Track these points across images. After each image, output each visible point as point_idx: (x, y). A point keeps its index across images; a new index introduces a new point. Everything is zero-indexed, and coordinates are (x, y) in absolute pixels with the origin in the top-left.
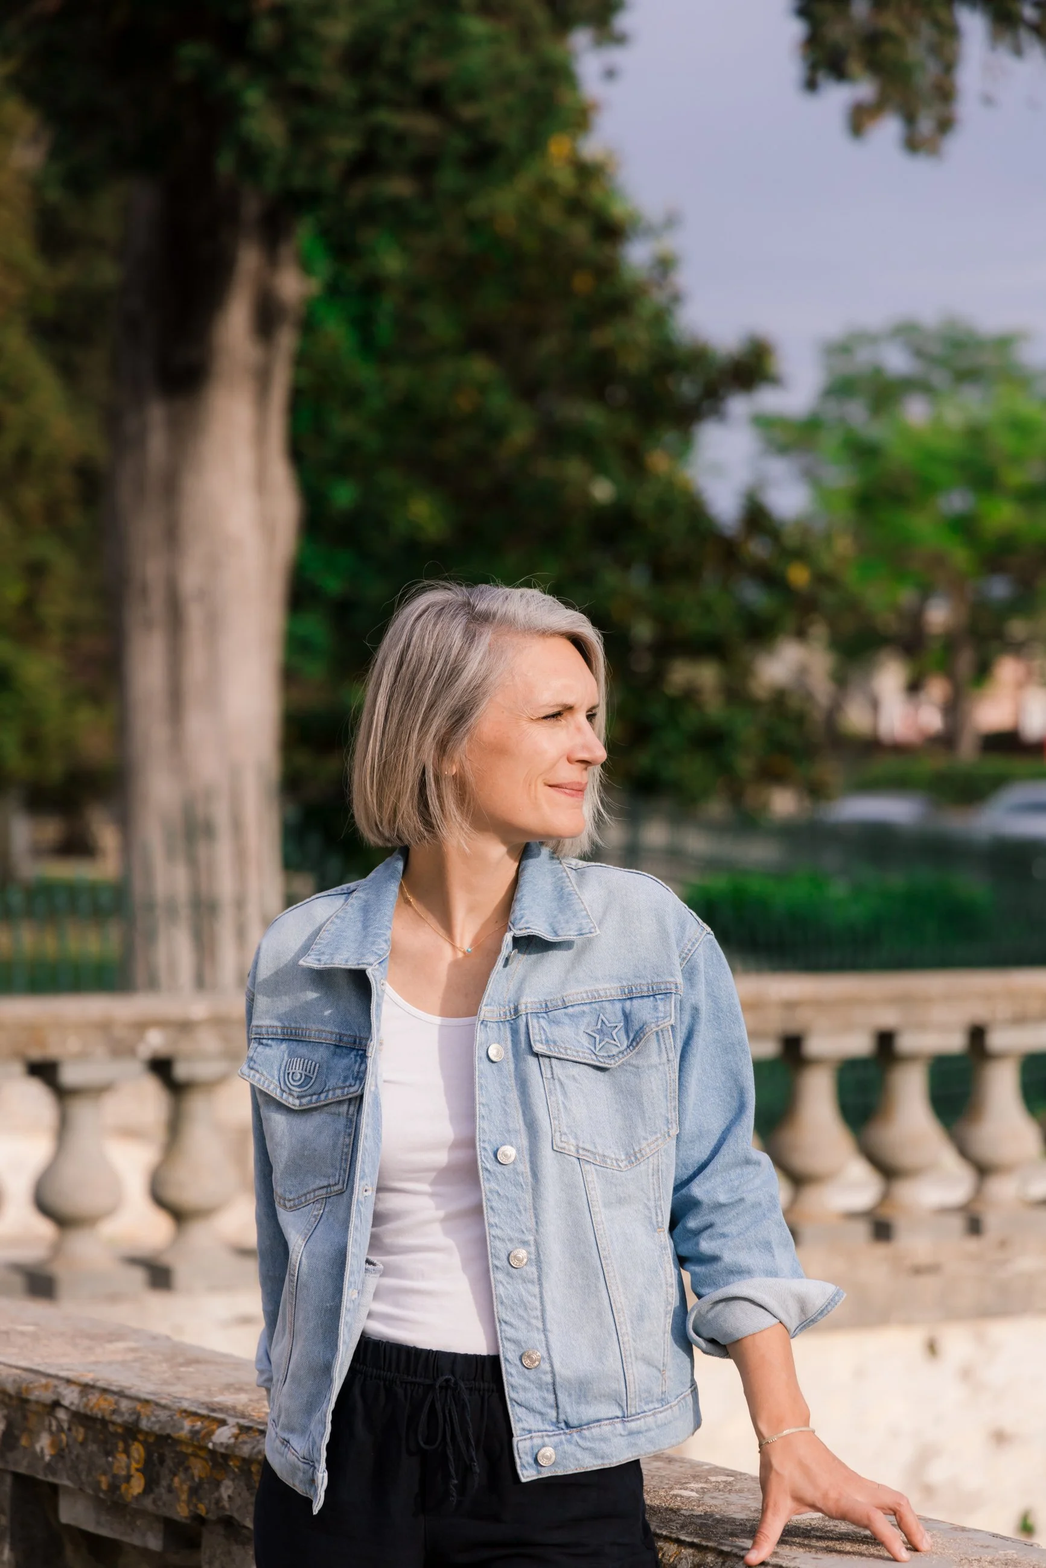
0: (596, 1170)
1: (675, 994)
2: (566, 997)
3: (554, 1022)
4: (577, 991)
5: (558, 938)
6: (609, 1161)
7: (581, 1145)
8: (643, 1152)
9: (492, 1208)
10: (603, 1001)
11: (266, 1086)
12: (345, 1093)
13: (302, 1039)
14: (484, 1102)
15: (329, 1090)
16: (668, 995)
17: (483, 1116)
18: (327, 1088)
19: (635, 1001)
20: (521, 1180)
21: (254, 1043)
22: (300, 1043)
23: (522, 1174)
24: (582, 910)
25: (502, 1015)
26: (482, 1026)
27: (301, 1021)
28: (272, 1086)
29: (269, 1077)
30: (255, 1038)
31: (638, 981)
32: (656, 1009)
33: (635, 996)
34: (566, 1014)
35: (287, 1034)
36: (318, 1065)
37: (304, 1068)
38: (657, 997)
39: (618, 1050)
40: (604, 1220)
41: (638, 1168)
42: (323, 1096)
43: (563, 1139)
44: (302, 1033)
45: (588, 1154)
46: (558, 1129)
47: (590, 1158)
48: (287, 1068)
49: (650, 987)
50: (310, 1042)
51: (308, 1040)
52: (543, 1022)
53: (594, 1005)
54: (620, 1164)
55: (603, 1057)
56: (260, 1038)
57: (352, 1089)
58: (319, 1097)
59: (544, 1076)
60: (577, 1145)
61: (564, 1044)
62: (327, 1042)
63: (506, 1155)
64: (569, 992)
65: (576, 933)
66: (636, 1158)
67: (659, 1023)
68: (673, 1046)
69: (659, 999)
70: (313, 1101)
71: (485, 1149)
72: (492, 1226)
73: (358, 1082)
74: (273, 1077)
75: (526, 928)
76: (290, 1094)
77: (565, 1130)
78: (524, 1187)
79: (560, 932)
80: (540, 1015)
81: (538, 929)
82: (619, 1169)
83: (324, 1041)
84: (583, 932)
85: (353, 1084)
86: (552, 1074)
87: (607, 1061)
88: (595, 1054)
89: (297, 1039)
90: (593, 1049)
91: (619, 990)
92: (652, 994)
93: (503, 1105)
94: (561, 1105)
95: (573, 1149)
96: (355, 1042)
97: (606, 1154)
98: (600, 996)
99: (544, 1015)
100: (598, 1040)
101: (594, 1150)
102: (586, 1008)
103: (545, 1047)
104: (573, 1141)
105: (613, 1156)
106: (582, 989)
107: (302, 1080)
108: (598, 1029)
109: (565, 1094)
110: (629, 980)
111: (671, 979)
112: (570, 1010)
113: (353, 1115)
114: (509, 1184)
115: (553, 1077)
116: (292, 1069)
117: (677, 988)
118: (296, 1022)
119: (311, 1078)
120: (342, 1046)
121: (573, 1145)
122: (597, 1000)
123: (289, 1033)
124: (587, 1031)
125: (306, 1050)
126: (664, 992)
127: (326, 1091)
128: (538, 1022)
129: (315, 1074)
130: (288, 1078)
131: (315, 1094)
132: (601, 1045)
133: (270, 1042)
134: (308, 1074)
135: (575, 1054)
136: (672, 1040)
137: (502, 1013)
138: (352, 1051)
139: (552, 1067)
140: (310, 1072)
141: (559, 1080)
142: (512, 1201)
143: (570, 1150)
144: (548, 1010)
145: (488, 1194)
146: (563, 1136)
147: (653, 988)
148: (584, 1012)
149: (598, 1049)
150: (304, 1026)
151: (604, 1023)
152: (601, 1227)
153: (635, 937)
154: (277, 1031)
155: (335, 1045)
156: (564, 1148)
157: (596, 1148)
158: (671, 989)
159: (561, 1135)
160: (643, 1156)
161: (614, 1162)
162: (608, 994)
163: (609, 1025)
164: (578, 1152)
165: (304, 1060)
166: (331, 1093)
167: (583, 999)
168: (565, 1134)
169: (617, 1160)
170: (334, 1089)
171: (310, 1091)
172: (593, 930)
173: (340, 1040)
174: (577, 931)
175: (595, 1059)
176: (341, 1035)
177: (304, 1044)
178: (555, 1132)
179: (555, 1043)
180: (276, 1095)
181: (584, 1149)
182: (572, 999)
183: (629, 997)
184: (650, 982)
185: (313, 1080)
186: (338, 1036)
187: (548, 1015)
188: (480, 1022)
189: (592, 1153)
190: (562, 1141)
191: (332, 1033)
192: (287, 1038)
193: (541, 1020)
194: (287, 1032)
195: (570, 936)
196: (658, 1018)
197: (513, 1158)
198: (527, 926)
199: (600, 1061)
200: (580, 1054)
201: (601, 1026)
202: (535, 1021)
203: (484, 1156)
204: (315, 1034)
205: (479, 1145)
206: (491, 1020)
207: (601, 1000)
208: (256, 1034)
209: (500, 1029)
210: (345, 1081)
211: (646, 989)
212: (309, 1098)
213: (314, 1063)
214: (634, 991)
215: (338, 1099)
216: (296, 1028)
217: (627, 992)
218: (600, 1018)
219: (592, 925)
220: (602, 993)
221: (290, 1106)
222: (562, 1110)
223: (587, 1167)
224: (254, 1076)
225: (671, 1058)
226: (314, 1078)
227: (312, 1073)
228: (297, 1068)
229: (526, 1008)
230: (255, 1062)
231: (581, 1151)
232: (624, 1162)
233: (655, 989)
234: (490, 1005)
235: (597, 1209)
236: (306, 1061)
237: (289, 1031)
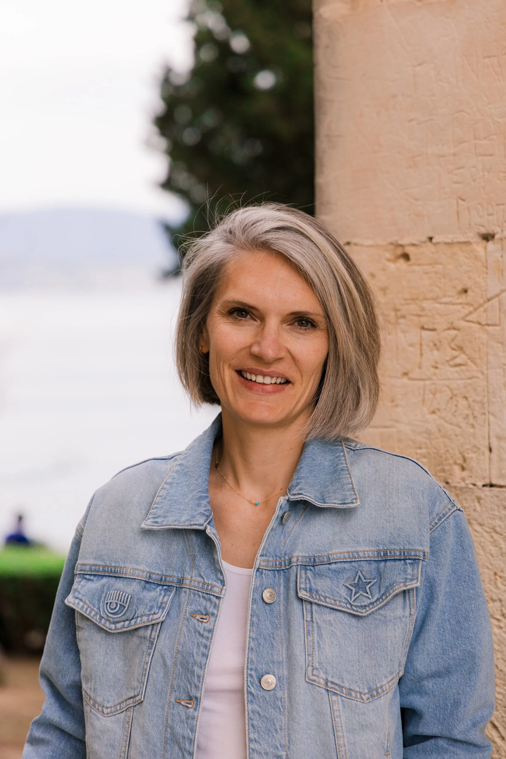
0: (342, 701)
1: (422, 560)
2: (331, 555)
3: (318, 574)
4: (341, 551)
5: (325, 505)
6: (353, 694)
7: (330, 679)
8: (384, 688)
9: (253, 726)
10: (361, 561)
11: (88, 612)
12: (150, 620)
13: (120, 576)
14: (254, 637)
15: (138, 617)
16: (417, 561)
17: (252, 649)
18: (136, 616)
19: (388, 563)
20: (280, 704)
21: (78, 578)
22: (118, 580)
23: (281, 699)
24: (349, 484)
25: (278, 565)
26: (258, 573)
27: (120, 562)
28: (93, 613)
29: (90, 605)
30: (80, 574)
31: (393, 547)
32: (405, 571)
33: (389, 558)
34: (329, 569)
35: (108, 572)
36: (130, 596)
37: (120, 598)
38: (408, 561)
39: (369, 601)
40: (346, 744)
41: (378, 700)
42: (133, 622)
43: (314, 673)
44: (120, 571)
45: (337, 687)
46: (311, 664)
47: (337, 690)
48: (106, 599)
49: (402, 552)
50: (126, 578)
51: (124, 576)
52: (309, 573)
53: (353, 564)
54: (363, 696)
55: (357, 606)
56: (84, 574)
57: (156, 617)
58: (130, 623)
59: (305, 619)
60: (327, 679)
61: (325, 593)
62: (139, 578)
63: (268, 683)
64: (334, 551)
65: (340, 502)
66: (378, 693)
67: (407, 584)
68: (415, 603)
69: (409, 563)
70: (126, 626)
71: (251, 676)
72: (252, 741)
73: (161, 610)
74: (94, 605)
75: (299, 494)
76: (108, 620)
77: (317, 665)
78: (282, 710)
79: (327, 500)
80: (308, 568)
81: (309, 495)
82: (362, 701)
83: (136, 578)
84: (346, 502)
85: (156, 613)
86: (312, 618)
87: (359, 610)
88: (350, 604)
89: (116, 575)
90: (349, 599)
91: (376, 553)
92: (403, 558)
93: (272, 639)
94: (316, 644)
95: (322, 681)
96: (161, 580)
97: (351, 688)
98: (359, 557)
99: (312, 568)
100: (354, 592)
101: (342, 684)
102: (346, 566)
103: (308, 595)
104: (322, 675)
105: (357, 689)
106: (345, 550)
107: (117, 609)
108: (355, 583)
109: (320, 635)
110: (385, 545)
111: (420, 548)
112: (333, 566)
113: (154, 639)
114: (270, 707)
115: (312, 620)
116: (110, 599)
117: (424, 556)
118: (116, 562)
119: (125, 607)
120: (150, 582)
121: (323, 679)
122: (357, 560)
123: (109, 571)
124: (345, 584)
125: (122, 585)
126: (413, 558)
127: (135, 618)
128: (306, 573)
129: (128, 604)
130: (107, 608)
131: (127, 620)
132: (356, 597)
133: (92, 577)
134: (122, 604)
135: (333, 602)
136: (415, 598)
137: (278, 563)
138: (158, 586)
139: (312, 612)
140: (123, 602)
141: (317, 623)
142: (270, 721)
143: (319, 683)
144: (315, 564)
145: (250, 713)
146: (315, 671)
147: (404, 553)
148: (345, 568)
149: (353, 600)
150: (122, 565)
151: (361, 579)
152: (343, 749)
153: (393, 510)
154: (99, 569)
155: (145, 581)
156: (315, 681)
157: (343, 682)
158: (419, 556)
159: (313, 669)
160: (383, 691)
161: (358, 694)
162: (366, 555)
163: (364, 581)
164: (327, 685)
165: (120, 592)
166: (139, 619)
167: (345, 558)
168: (317, 669)
169: (361, 693)
170: (142, 616)
171: (124, 618)
172: (354, 501)
173: (150, 578)
174: (341, 500)
175: (350, 607)
176: (151, 573)
177: (121, 579)
178: (308, 666)
179: (317, 591)
180: (96, 620)
181: (332, 683)
182: (335, 557)
183: (384, 559)
184: (402, 548)
185: (126, 609)
186: (148, 574)
187: (314, 568)
188: (256, 569)
189: (339, 686)
190: (313, 675)
191: (143, 571)
192: (107, 574)
193: (308, 572)
194: (108, 570)
195: (335, 504)
196: (406, 579)
197: (273, 686)
198: (300, 492)
199: (353, 610)
200: (338, 602)
201: (358, 581)
202: (303, 572)
203: (250, 681)
204: (130, 572)
205: (247, 672)
206: (266, 568)
207: (360, 559)
208: (81, 570)
209: (275, 576)
210: (150, 610)
211: (398, 553)
212: (122, 623)
213: (127, 595)
214: (389, 554)
215: (144, 625)
216: (115, 567)
217: (382, 555)
218: (358, 574)
219: (355, 497)
220: (361, 554)
221: (107, 629)
222: (316, 648)
223: (334, 698)
224: (78, 603)
225: (412, 613)
226: (127, 607)
227: (125, 603)
228: (114, 599)
229: (298, 560)
230: (79, 593)
231: (329, 684)
232: (367, 696)
233: (406, 554)
234: (266, 556)
235: (340, 734)
236: (121, 593)
237: (109, 569)
